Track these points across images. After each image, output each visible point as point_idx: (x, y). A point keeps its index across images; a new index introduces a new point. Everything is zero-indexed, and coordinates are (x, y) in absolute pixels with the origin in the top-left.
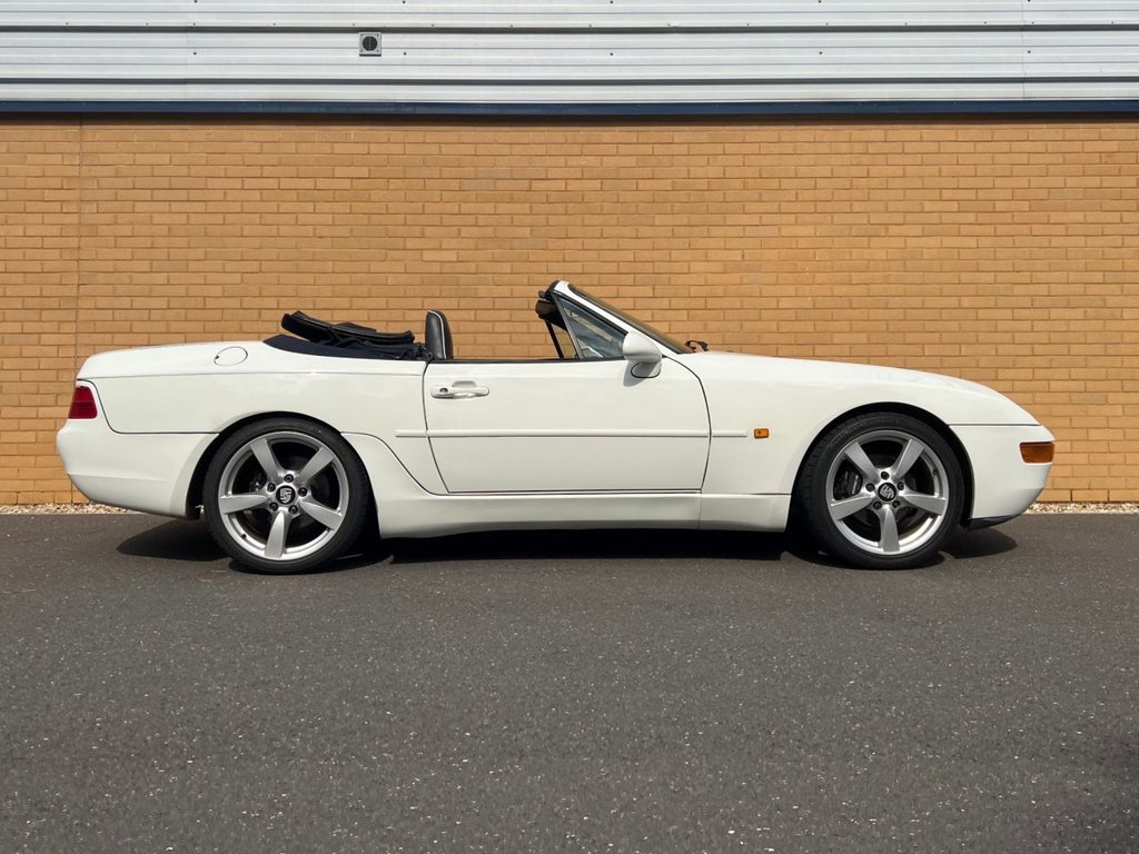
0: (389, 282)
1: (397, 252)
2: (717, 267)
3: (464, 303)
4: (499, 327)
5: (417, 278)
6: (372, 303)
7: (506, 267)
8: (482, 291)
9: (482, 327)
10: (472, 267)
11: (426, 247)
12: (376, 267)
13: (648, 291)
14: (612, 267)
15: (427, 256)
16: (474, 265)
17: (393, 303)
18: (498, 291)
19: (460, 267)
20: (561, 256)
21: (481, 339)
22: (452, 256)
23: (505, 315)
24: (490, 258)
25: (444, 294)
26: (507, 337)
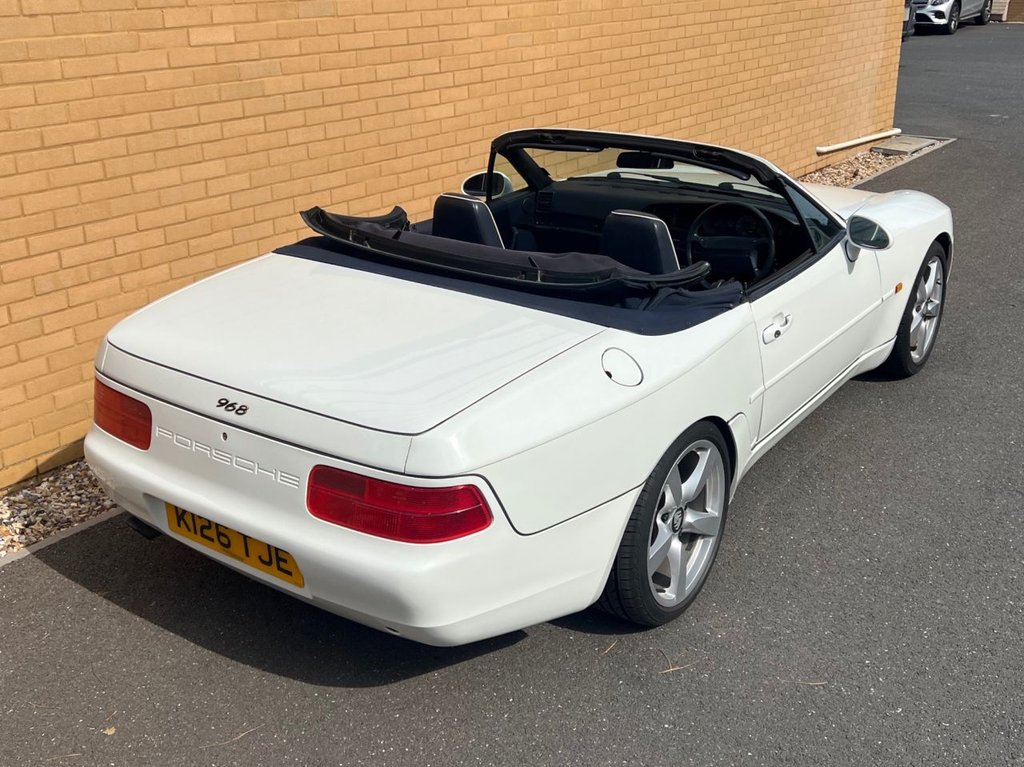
0: (150, 84)
1: (154, 34)
2: (489, 28)
3: (251, 106)
4: (295, 137)
5: (186, 76)
6: (128, 124)
7: (293, 46)
8: (270, 85)
9: (275, 139)
10: (254, 50)
11: (194, 23)
12: (127, 61)
13: (432, 65)
14: (401, 37)
15: (198, 36)
16: (255, 46)
17: (159, 119)
18: (290, 83)
19: (240, 51)
20: (351, 25)
21: (277, 156)
22: (226, 35)
23: (297, 118)
24: (274, 35)
25: (223, 99)
26: (302, 150)
